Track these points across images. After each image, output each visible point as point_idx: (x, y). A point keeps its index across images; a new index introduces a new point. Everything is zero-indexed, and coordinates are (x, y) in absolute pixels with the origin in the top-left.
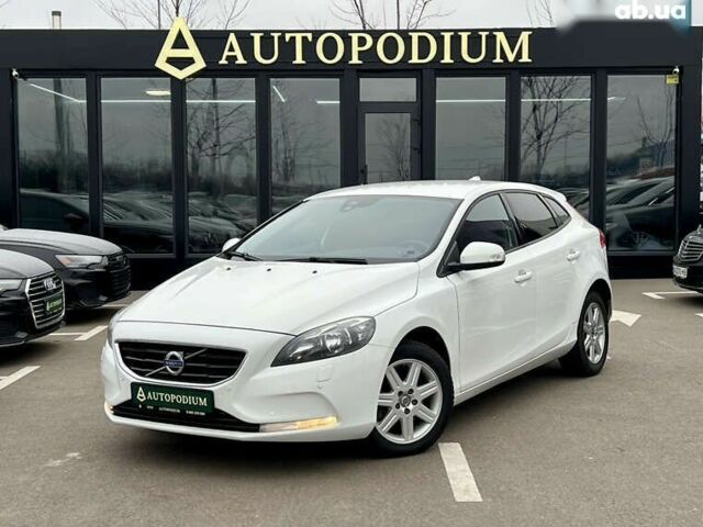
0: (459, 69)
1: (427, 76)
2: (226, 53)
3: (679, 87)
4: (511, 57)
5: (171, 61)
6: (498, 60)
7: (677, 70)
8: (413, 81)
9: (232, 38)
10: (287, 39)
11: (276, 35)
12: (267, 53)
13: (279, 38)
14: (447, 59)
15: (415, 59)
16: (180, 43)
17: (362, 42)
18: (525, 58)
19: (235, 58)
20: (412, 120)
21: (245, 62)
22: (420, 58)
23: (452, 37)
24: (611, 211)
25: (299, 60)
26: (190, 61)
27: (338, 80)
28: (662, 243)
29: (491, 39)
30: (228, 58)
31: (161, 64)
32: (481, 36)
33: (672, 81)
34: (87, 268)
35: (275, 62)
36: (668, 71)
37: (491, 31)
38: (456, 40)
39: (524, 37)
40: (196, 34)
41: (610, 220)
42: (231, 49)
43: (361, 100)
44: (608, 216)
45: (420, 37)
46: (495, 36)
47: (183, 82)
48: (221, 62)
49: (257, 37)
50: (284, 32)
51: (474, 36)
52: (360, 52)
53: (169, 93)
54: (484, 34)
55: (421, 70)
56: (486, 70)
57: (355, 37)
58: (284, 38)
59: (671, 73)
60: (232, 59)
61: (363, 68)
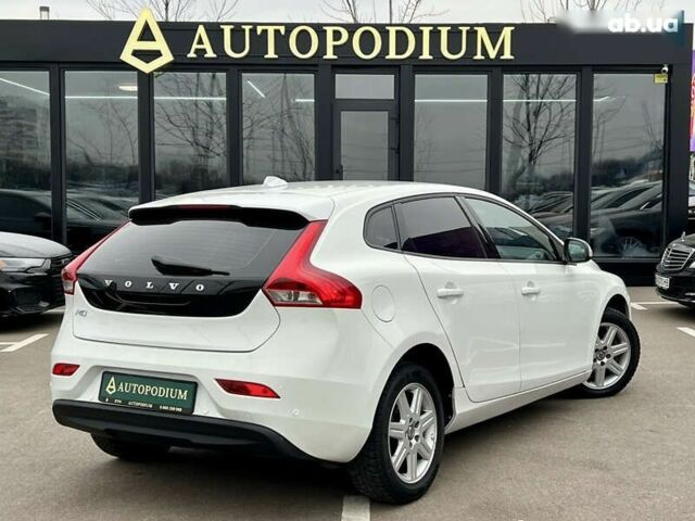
0: (439, 66)
1: (406, 72)
2: (195, 46)
3: (668, 86)
4: (492, 54)
5: (136, 53)
6: (479, 56)
7: (666, 69)
8: (391, 78)
9: (201, 30)
10: (259, 32)
11: (247, 28)
12: (237, 47)
13: (250, 30)
14: (426, 55)
15: (392, 55)
16: (146, 35)
17: (337, 35)
18: (507, 55)
19: (204, 51)
20: (390, 118)
21: (215, 56)
22: (397, 54)
23: (431, 32)
24: (597, 216)
25: (271, 54)
26: (157, 54)
27: (313, 75)
28: (648, 249)
29: (472, 34)
30: (197, 51)
31: (126, 56)
32: (461, 31)
33: (661, 80)
34: (25, 272)
35: (246, 56)
36: (656, 69)
37: (472, 26)
38: (435, 34)
39: (507, 33)
40: (164, 26)
41: (594, 225)
42: (200, 42)
43: (337, 97)
44: (592, 221)
45: (397, 32)
46: (476, 32)
47: (150, 76)
48: (189, 56)
49: (227, 30)
50: (255, 25)
51: (454, 31)
52: (335, 47)
53: (135, 88)
54: (464, 29)
55: (399, 66)
56: (467, 66)
57: (330, 31)
58: (256, 31)
59: (659, 72)
60: (200, 52)
61: (338, 63)
